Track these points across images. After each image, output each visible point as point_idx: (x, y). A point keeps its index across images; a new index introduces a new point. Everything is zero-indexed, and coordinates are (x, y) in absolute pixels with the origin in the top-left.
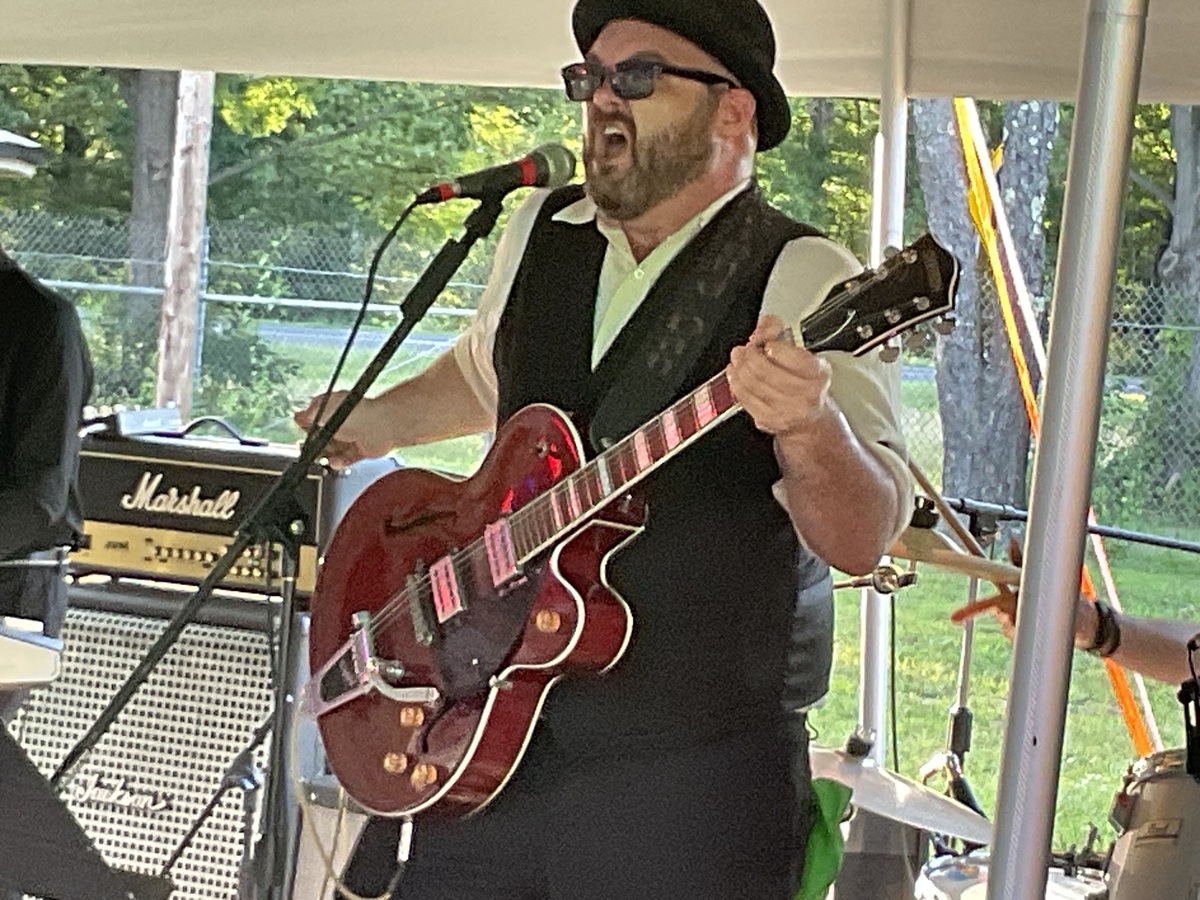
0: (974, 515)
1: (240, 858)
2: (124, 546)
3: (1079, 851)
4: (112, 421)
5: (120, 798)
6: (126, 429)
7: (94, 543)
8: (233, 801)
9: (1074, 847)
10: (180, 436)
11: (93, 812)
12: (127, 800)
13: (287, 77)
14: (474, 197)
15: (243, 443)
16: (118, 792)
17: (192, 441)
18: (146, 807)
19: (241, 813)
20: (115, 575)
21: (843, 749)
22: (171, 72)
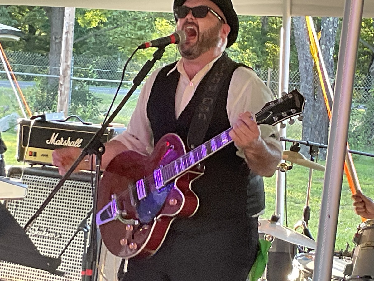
0: (311, 146)
1: (83, 253)
2: (47, 156)
3: (344, 251)
4: (43, 117)
5: (45, 234)
6: (47, 120)
7: (38, 154)
8: (81, 235)
9: (342, 250)
10: (64, 121)
11: (37, 238)
12: (48, 235)
13: (97, 10)
14: (156, 47)
15: (84, 124)
16: (45, 232)
17: (68, 123)
18: (53, 237)
19: (83, 239)
20: (44, 165)
21: (270, 219)
22: (61, 8)
